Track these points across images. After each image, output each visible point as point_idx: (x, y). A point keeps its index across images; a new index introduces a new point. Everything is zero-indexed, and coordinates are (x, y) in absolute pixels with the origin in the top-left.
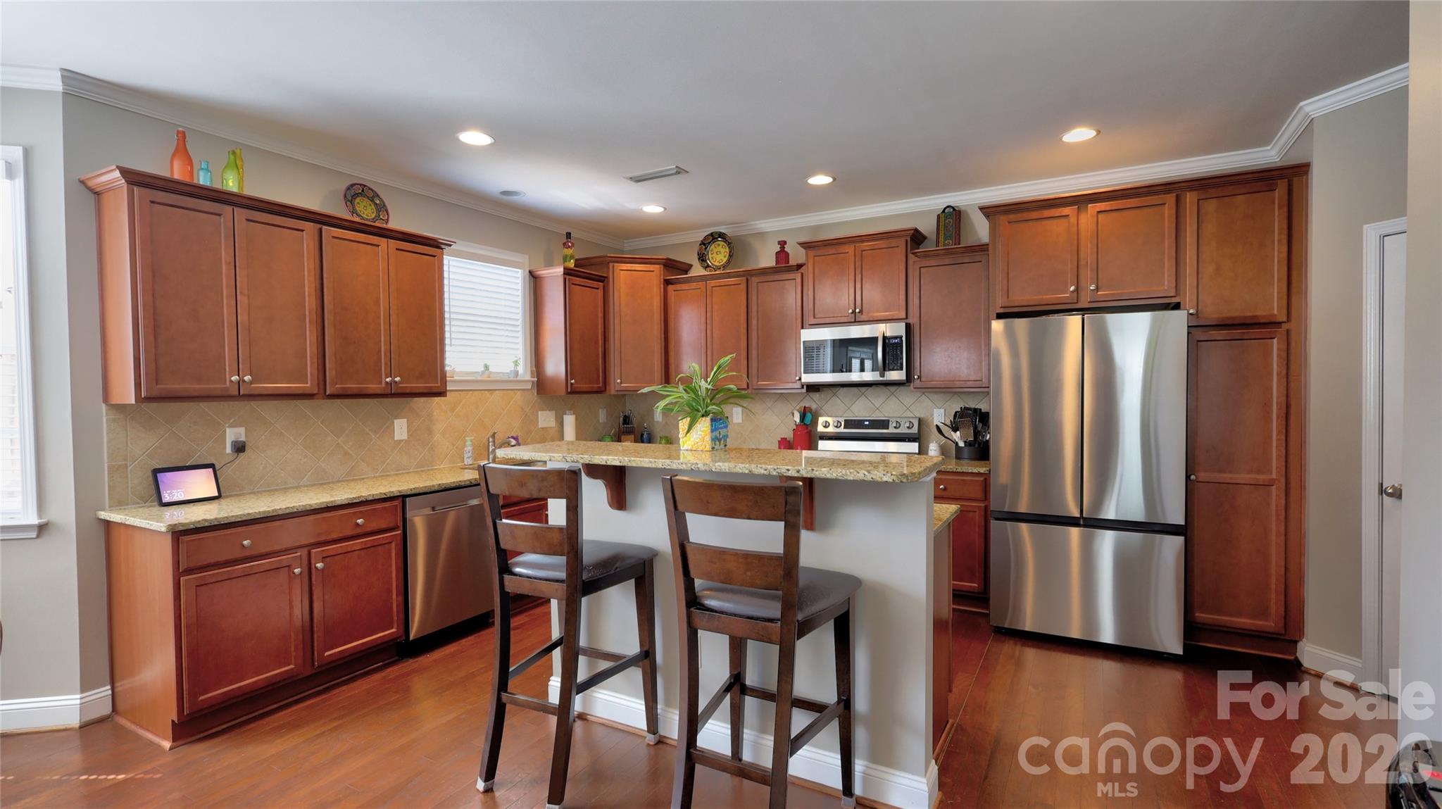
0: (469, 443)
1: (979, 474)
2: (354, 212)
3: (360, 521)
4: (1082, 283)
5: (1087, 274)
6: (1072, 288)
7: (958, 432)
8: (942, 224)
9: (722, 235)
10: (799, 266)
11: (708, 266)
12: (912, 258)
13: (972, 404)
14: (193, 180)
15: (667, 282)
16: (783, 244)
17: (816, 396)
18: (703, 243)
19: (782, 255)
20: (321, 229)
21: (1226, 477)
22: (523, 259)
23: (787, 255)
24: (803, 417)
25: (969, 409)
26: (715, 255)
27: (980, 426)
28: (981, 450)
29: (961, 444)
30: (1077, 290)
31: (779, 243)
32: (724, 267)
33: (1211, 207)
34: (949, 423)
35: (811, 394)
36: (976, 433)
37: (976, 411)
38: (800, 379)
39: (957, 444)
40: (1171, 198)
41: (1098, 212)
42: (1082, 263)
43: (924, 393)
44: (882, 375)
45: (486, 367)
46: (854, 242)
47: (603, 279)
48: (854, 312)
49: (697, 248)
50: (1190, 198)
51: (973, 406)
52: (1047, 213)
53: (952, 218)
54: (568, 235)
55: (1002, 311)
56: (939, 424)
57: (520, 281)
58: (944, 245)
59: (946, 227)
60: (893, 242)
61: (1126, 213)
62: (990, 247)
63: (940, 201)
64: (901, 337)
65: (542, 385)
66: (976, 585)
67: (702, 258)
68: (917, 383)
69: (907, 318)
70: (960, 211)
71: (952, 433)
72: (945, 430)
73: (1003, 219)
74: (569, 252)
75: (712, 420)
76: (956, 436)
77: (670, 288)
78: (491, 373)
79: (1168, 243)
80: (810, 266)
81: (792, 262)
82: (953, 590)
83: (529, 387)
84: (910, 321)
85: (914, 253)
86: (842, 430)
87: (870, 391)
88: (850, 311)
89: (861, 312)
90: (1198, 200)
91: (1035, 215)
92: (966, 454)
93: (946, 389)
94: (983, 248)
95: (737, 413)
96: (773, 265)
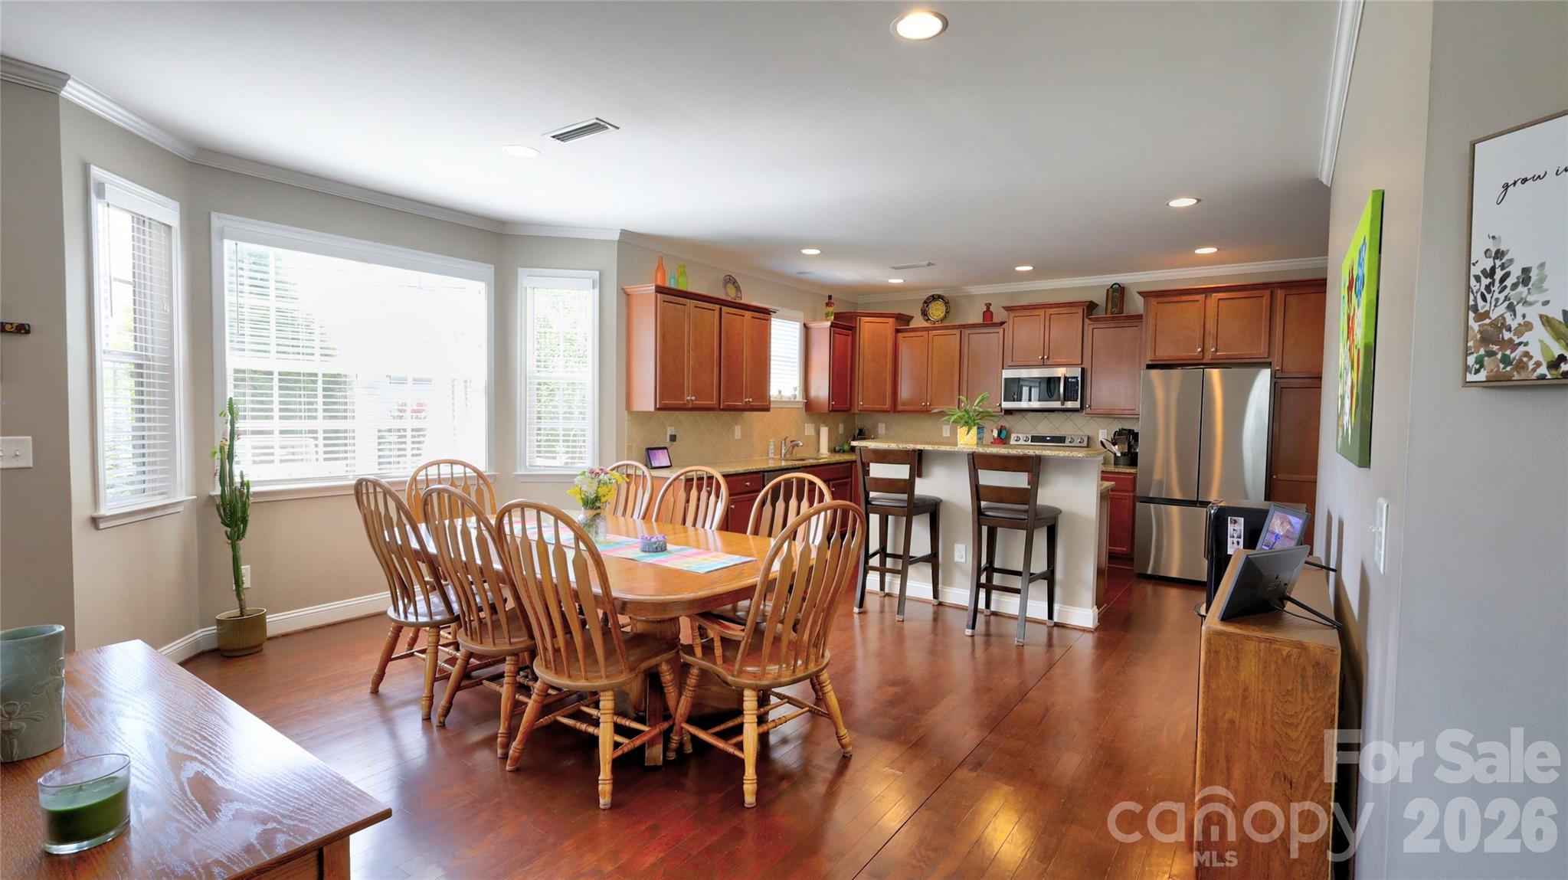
0: (772, 444)
1: (1130, 474)
2: (727, 294)
3: (748, 484)
4: (1207, 347)
5: (1210, 341)
6: (1199, 350)
7: (1117, 446)
8: (1110, 295)
9: (940, 297)
10: (1002, 323)
11: (929, 319)
12: (1087, 321)
13: (1128, 426)
14: (665, 283)
15: (898, 331)
16: (988, 305)
17: (1009, 417)
18: (925, 302)
19: (988, 313)
20: (721, 309)
21: (1296, 477)
22: (800, 315)
23: (992, 313)
24: (999, 434)
25: (1125, 430)
26: (934, 312)
27: (1133, 442)
28: (1132, 459)
29: (1119, 454)
30: (1203, 351)
31: (986, 304)
32: (942, 320)
33: (1293, 300)
34: (1110, 440)
35: (1006, 417)
36: (1130, 447)
37: (1131, 432)
38: (1000, 405)
39: (1115, 454)
40: (1267, 293)
41: (1219, 300)
42: (1207, 333)
43: (1092, 417)
44: (1063, 404)
45: (780, 392)
46: (1045, 308)
47: (852, 329)
48: (1043, 358)
49: (920, 305)
50: (1280, 294)
51: (1127, 428)
52: (1184, 298)
53: (1118, 293)
54: (830, 297)
55: (1150, 363)
56: (1104, 441)
57: (798, 331)
58: (1112, 314)
59: (1113, 298)
60: (1074, 310)
61: (1237, 301)
62: (1144, 317)
63: (1110, 279)
64: (1077, 378)
65: (809, 406)
66: (1125, 549)
67: (924, 313)
68: (1088, 410)
69: (1082, 364)
70: (1124, 288)
71: (1112, 446)
72: (1107, 444)
73: (1153, 301)
74: (830, 309)
75: (978, 428)
76: (1115, 449)
77: (900, 335)
78: (782, 396)
79: (1265, 322)
80: (1011, 323)
81: (996, 320)
82: (1109, 553)
83: (801, 406)
84: (1084, 366)
85: (1090, 319)
86: (1029, 443)
87: (1052, 415)
88: (1040, 357)
89: (1048, 358)
90: (1285, 296)
91: (1175, 299)
92: (1122, 461)
93: (1109, 415)
94: (1140, 317)
95: (946, 429)
96: (981, 321)
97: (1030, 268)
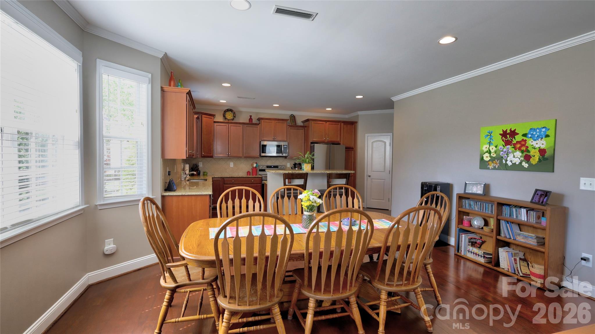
5: (327, 136)
9: (230, 110)
10: (257, 124)
11: (226, 119)
12: (287, 126)
15: (214, 122)
16: (251, 116)
18: (224, 112)
19: (251, 119)
26: (228, 116)
30: (325, 139)
31: (250, 116)
32: (232, 120)
33: (345, 126)
38: (260, 155)
40: (340, 124)
41: (329, 124)
44: (282, 155)
46: (273, 120)
52: (320, 122)
53: (293, 117)
55: (312, 142)
58: (293, 124)
59: (292, 119)
60: (284, 122)
61: (333, 125)
62: (309, 127)
63: (290, 113)
64: (287, 145)
67: (224, 116)
68: (289, 157)
69: (287, 141)
73: (312, 122)
77: (215, 124)
79: (339, 133)
80: (260, 124)
81: (255, 123)
88: (273, 138)
89: (275, 138)
90: (343, 125)
91: (318, 122)
94: (304, 127)
95: (232, 164)
96: (248, 122)
97: (278, 105)
